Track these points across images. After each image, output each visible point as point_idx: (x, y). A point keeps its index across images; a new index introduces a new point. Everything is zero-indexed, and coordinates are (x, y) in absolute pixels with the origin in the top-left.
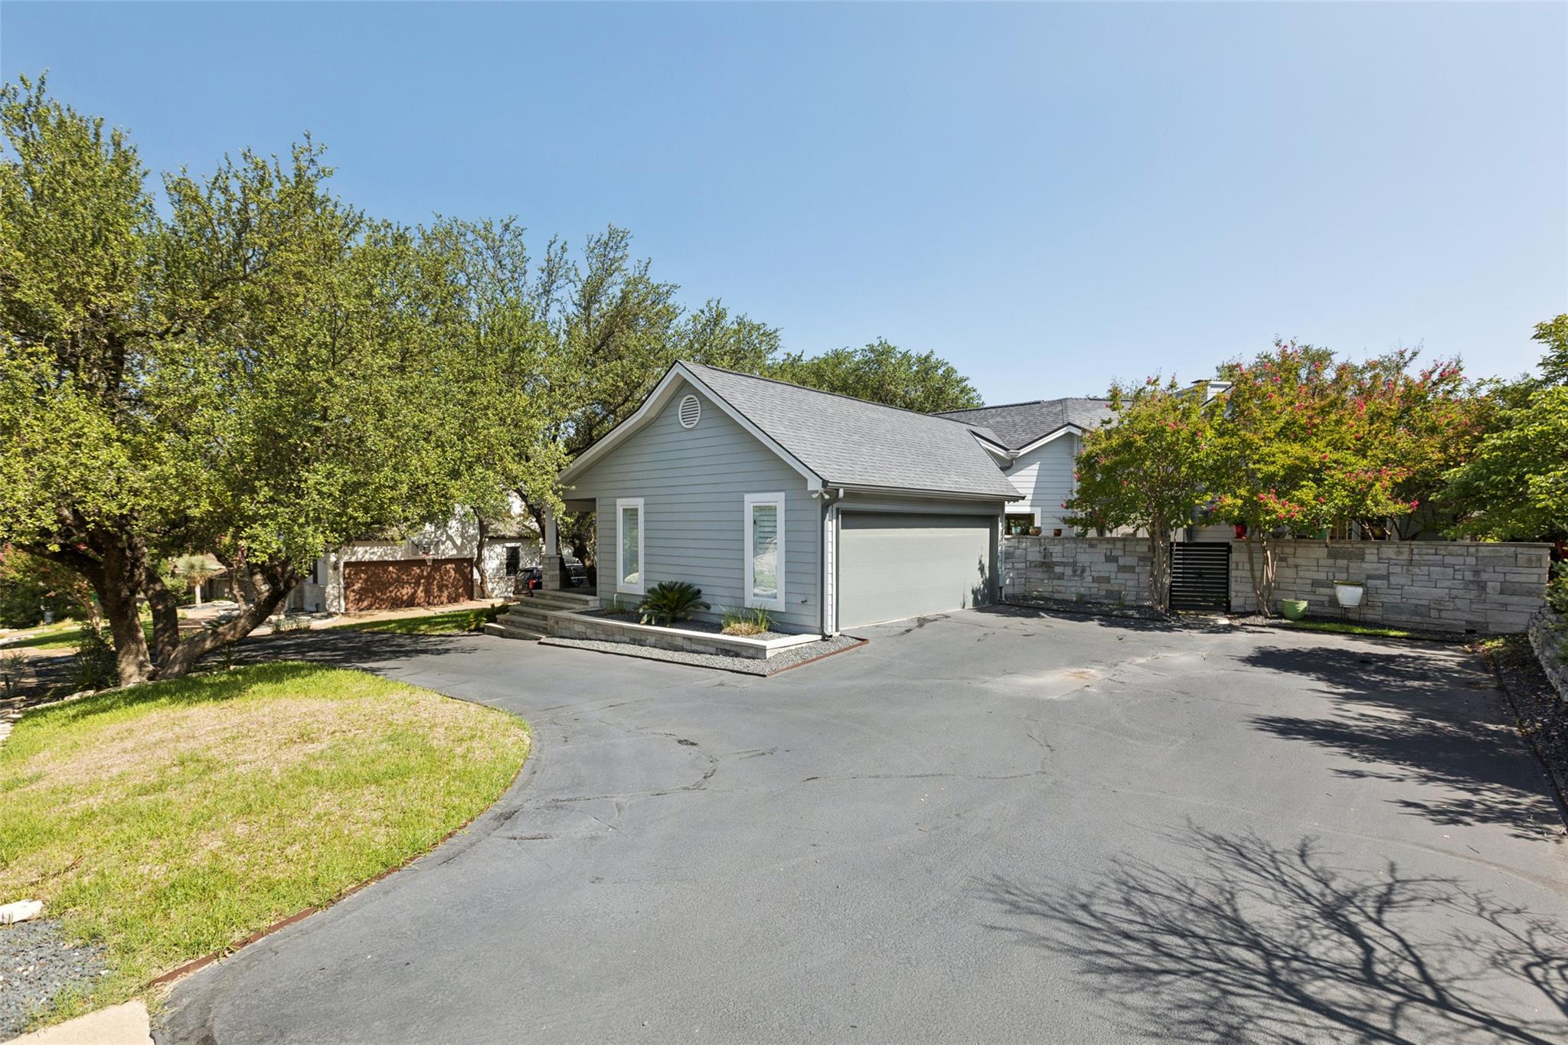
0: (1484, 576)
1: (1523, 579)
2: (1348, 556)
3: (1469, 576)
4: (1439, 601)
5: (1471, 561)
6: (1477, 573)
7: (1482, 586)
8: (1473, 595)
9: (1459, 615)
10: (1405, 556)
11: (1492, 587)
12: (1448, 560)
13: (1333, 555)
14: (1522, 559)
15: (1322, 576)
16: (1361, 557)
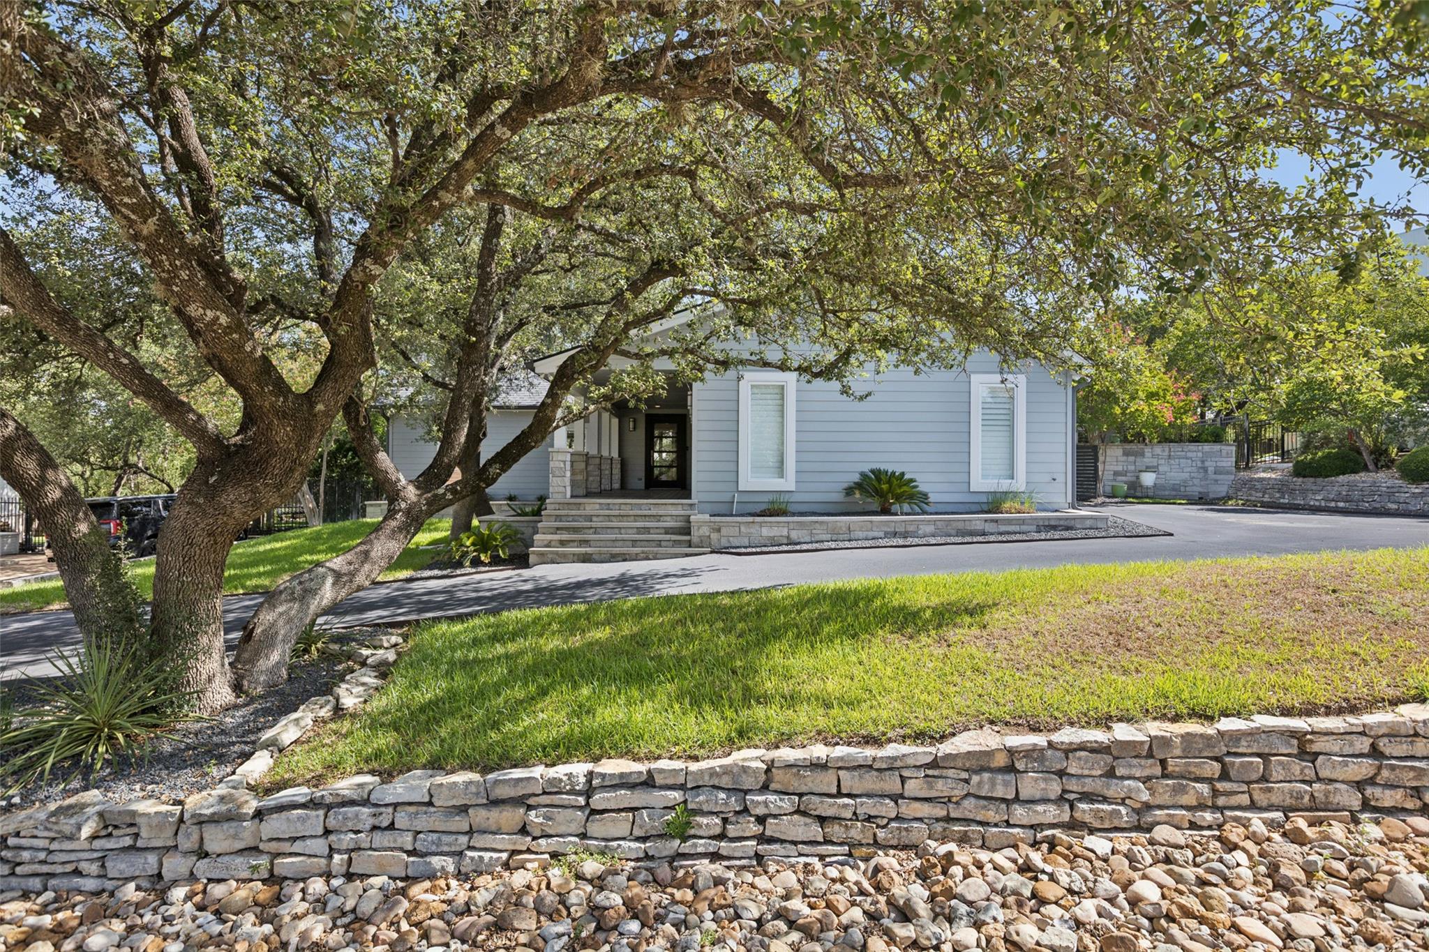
0: (1207, 464)
1: (1224, 464)
2: (1136, 454)
3: (1199, 464)
4: (1185, 481)
5: (1200, 454)
6: (1203, 462)
7: (1205, 470)
8: (1201, 475)
9: (1195, 489)
10: (1166, 453)
11: (1211, 470)
12: (1189, 455)
13: (1126, 454)
14: (1224, 453)
15: (1120, 468)
16: (1142, 455)
